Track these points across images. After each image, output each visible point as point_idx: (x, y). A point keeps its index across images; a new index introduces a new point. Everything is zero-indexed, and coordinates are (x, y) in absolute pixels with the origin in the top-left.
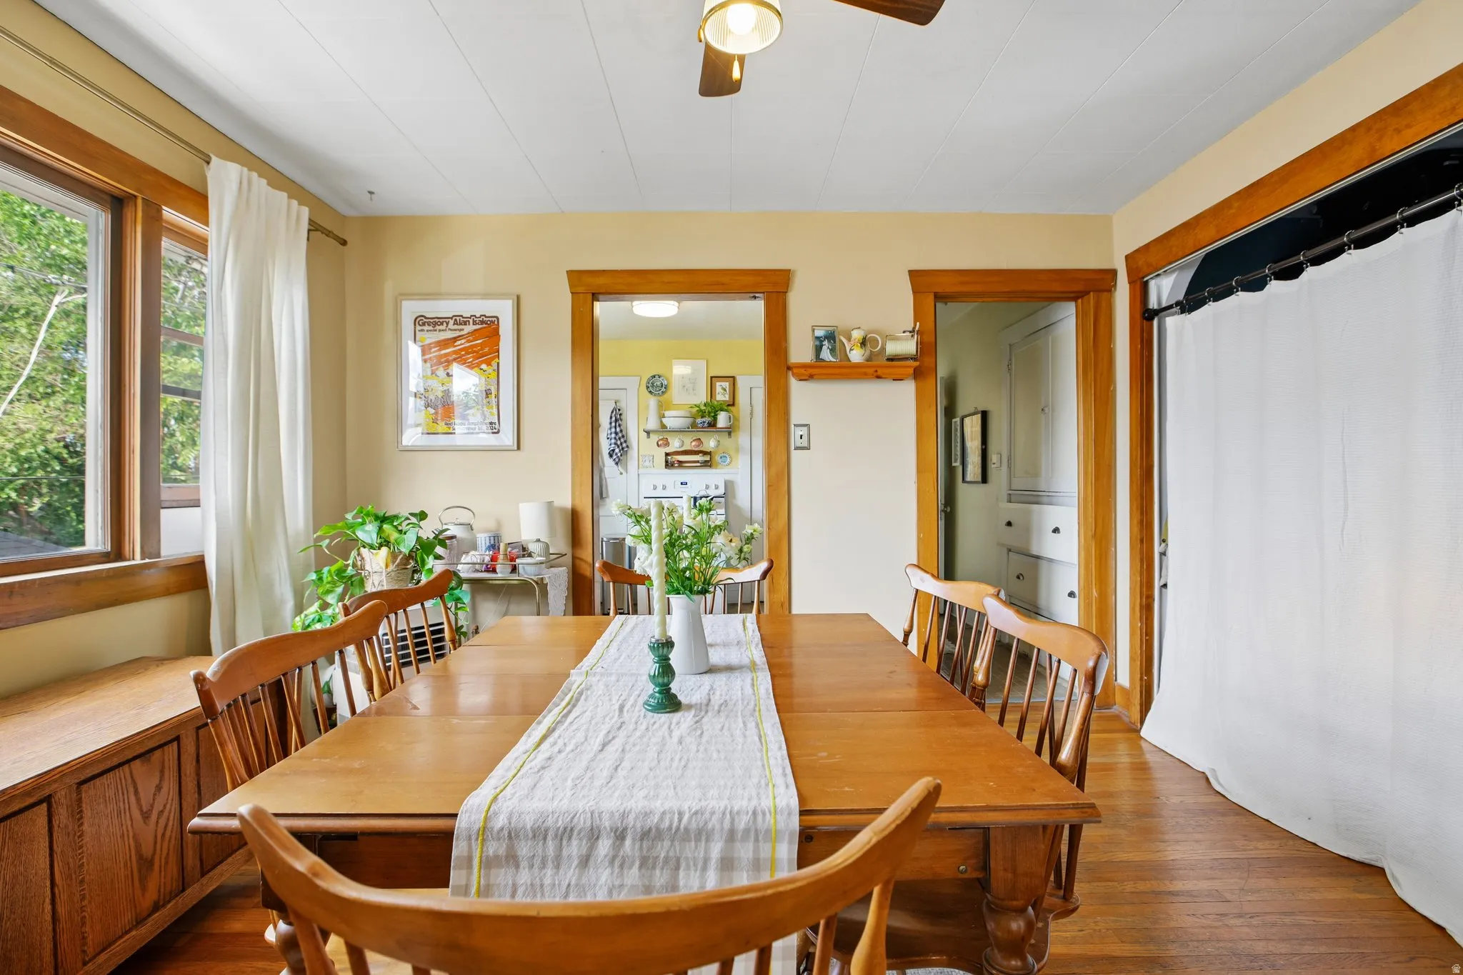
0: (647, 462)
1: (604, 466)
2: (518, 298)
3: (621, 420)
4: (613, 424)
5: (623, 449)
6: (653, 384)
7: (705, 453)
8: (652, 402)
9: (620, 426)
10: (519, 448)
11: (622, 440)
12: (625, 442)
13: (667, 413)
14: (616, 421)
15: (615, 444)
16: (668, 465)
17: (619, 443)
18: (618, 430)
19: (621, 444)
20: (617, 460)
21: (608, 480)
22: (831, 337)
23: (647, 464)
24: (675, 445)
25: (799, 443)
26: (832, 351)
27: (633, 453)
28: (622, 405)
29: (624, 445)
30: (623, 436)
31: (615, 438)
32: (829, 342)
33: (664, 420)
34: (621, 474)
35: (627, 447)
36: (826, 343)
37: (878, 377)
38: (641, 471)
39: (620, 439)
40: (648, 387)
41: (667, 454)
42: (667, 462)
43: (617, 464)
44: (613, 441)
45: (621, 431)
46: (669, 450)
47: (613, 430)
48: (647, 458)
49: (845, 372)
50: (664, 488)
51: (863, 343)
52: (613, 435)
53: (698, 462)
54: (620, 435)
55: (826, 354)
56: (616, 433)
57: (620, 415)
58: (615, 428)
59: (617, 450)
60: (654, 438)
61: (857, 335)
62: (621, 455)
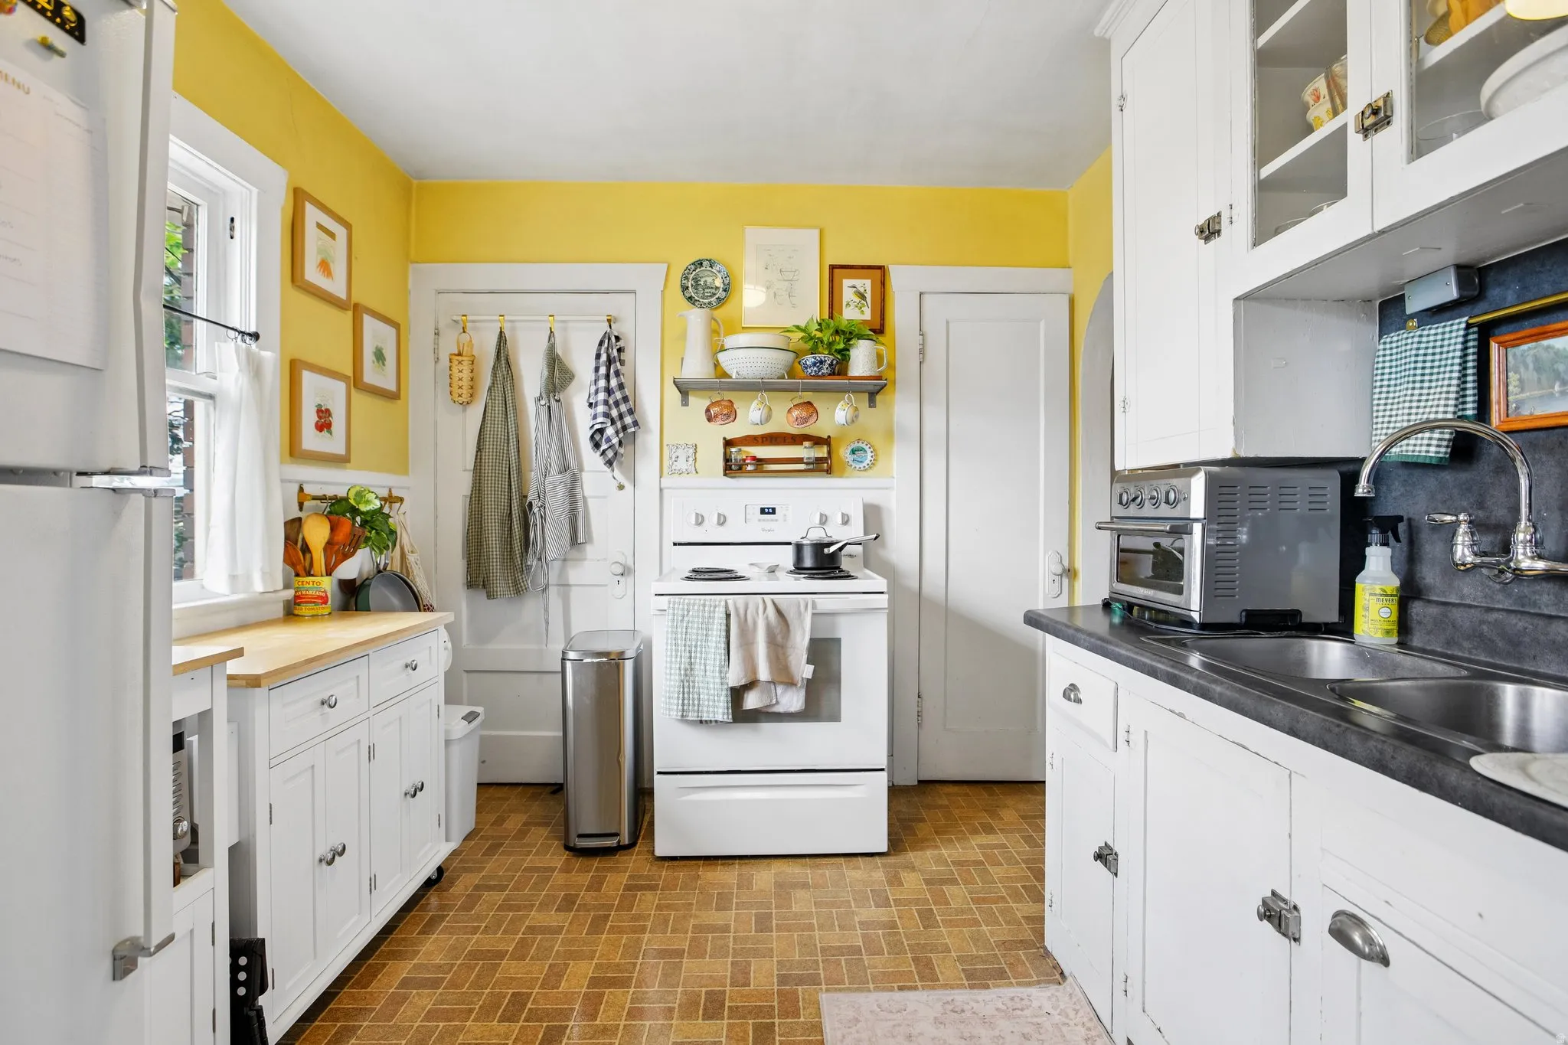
0: (682, 459)
1: (581, 470)
3: (622, 363)
4: (603, 370)
5: (624, 428)
6: (696, 280)
7: (818, 441)
8: (696, 317)
9: (617, 374)
11: (623, 408)
12: (631, 412)
13: (730, 341)
14: (610, 361)
15: (606, 415)
16: (731, 468)
17: (614, 413)
18: (614, 382)
19: (621, 417)
20: (610, 454)
21: (590, 502)
23: (682, 464)
24: (751, 417)
27: (649, 440)
28: (625, 328)
29: (628, 420)
30: (625, 399)
31: (606, 402)
33: (721, 357)
34: (621, 487)
35: (635, 423)
38: (665, 482)
39: (617, 404)
40: (685, 288)
41: (728, 443)
42: (727, 460)
43: (610, 463)
44: (601, 409)
45: (621, 386)
46: (735, 431)
47: (602, 383)
48: (680, 452)
50: (722, 521)
52: (602, 396)
53: (799, 461)
54: (618, 395)
56: (609, 391)
57: (620, 350)
58: (607, 377)
59: (610, 431)
60: (699, 403)
62: (620, 443)
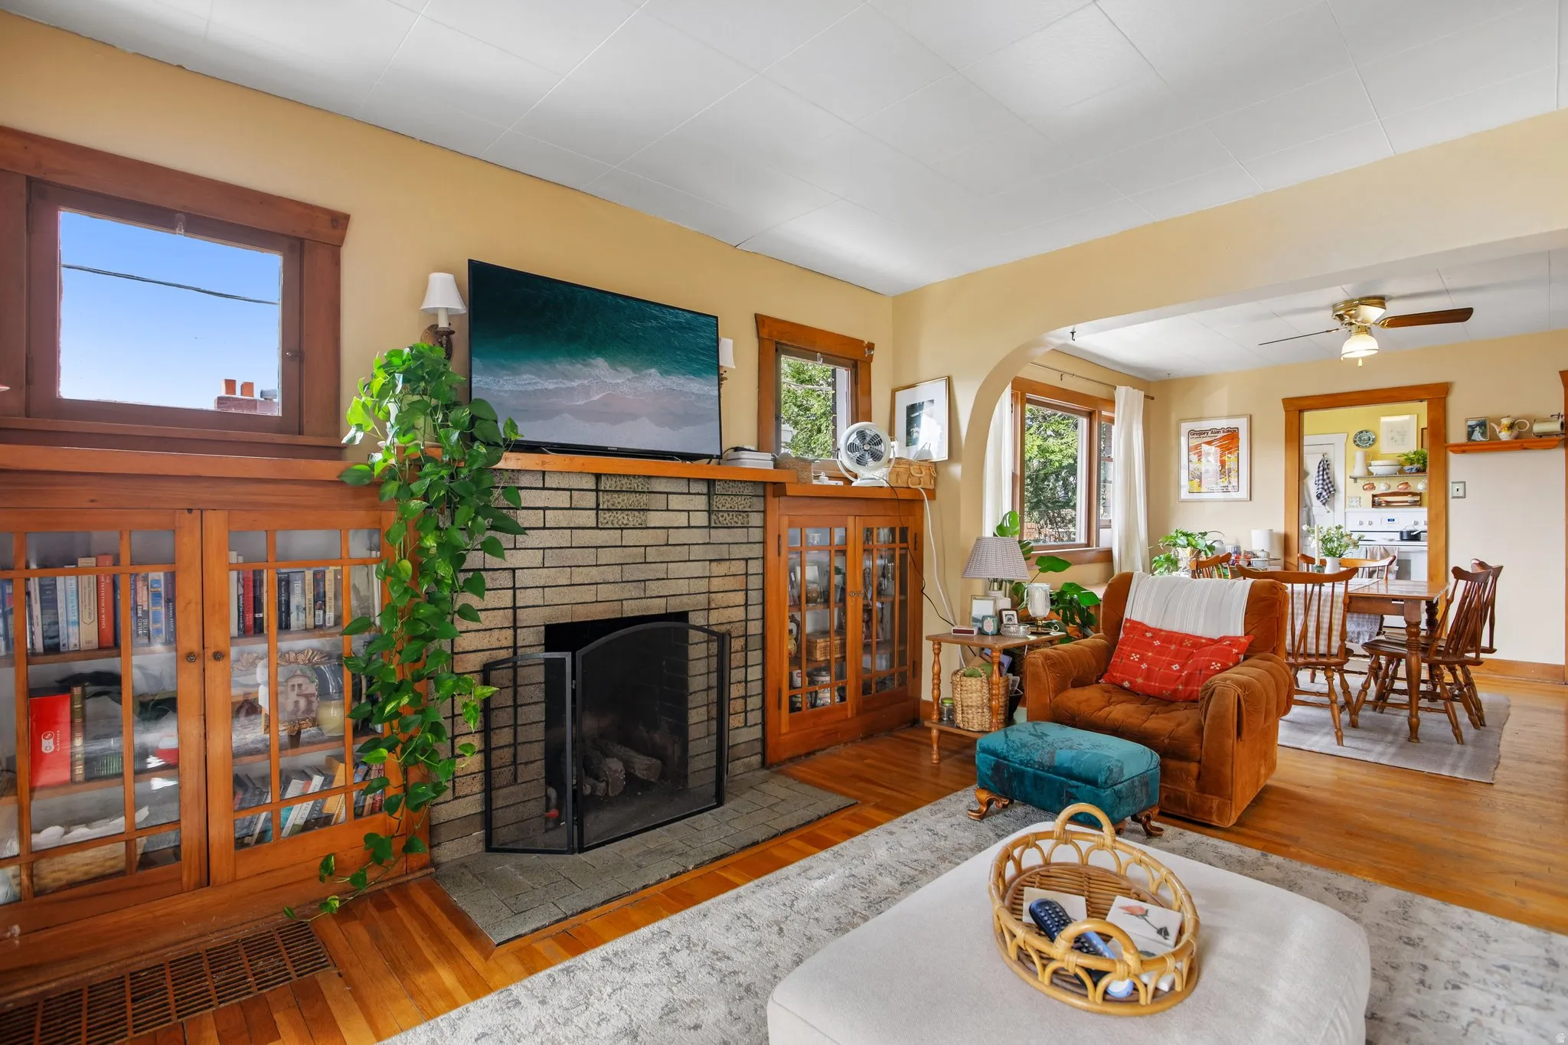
0: (1354, 502)
1: (1311, 506)
2: (1251, 416)
3: (1329, 469)
5: (1330, 492)
6: (1360, 438)
7: (1413, 494)
8: (1360, 453)
9: (1327, 474)
10: (1251, 499)
11: (1329, 485)
12: (1333, 486)
13: (1374, 462)
14: (1324, 470)
15: (1323, 488)
16: (1375, 504)
17: (1326, 487)
18: (1325, 477)
19: (1329, 488)
20: (1324, 501)
21: (1315, 516)
22: (1482, 424)
23: (1354, 504)
24: (1382, 488)
25: (1456, 494)
26: (1483, 434)
27: (1340, 496)
28: (1330, 457)
29: (1331, 489)
30: (1330, 482)
31: (1322, 484)
32: (1480, 428)
33: (1370, 468)
34: (1329, 511)
35: (1335, 490)
36: (1478, 428)
37: (1525, 449)
38: (1348, 509)
39: (1327, 484)
40: (1355, 441)
41: (1374, 496)
42: (1373, 502)
43: (1324, 504)
44: (1321, 486)
45: (1328, 478)
46: (1375, 492)
47: (1321, 477)
48: (1354, 499)
49: (1494, 445)
50: (1372, 523)
51: (1511, 427)
52: (1321, 482)
53: (1406, 501)
54: (1327, 481)
55: (1477, 436)
56: (1324, 480)
57: (1328, 465)
58: (1323, 474)
59: (1324, 493)
60: (1361, 483)
61: (1506, 422)
62: (1329, 497)
